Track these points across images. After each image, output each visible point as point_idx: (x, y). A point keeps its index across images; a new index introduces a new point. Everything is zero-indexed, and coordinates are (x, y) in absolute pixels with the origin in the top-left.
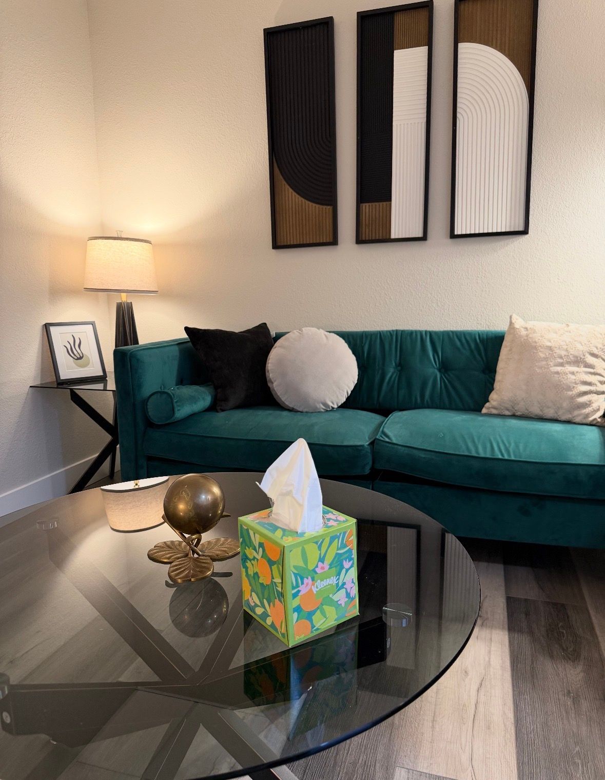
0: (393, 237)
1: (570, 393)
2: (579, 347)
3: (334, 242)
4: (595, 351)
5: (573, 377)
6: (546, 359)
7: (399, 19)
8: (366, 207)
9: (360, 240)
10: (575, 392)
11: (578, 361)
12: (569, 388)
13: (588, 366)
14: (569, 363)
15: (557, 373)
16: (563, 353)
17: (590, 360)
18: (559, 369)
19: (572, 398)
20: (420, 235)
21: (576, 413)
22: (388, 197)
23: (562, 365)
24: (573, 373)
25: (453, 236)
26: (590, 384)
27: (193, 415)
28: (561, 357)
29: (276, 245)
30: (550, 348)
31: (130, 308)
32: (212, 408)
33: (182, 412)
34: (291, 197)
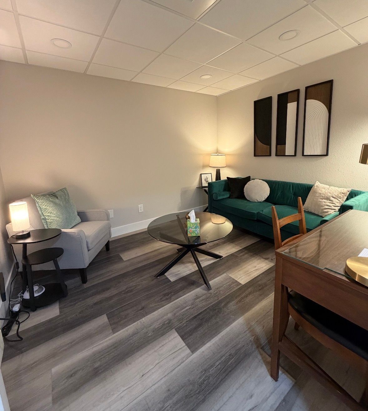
0: (286, 155)
1: (322, 208)
2: (329, 194)
3: (270, 155)
4: (334, 196)
5: (324, 203)
6: (318, 197)
7: (289, 95)
8: (279, 146)
9: (276, 155)
10: (324, 208)
11: (328, 199)
12: (322, 206)
13: (330, 200)
14: (325, 199)
15: (320, 201)
16: (323, 195)
17: (332, 199)
18: (321, 200)
19: (323, 209)
20: (294, 154)
21: (323, 214)
22: (285, 144)
23: (322, 199)
24: (325, 202)
25: (303, 155)
26: (330, 206)
27: (224, 199)
28: (322, 197)
29: (255, 155)
30: (320, 193)
31: (219, 170)
32: (229, 198)
33: (219, 198)
34: (259, 143)
